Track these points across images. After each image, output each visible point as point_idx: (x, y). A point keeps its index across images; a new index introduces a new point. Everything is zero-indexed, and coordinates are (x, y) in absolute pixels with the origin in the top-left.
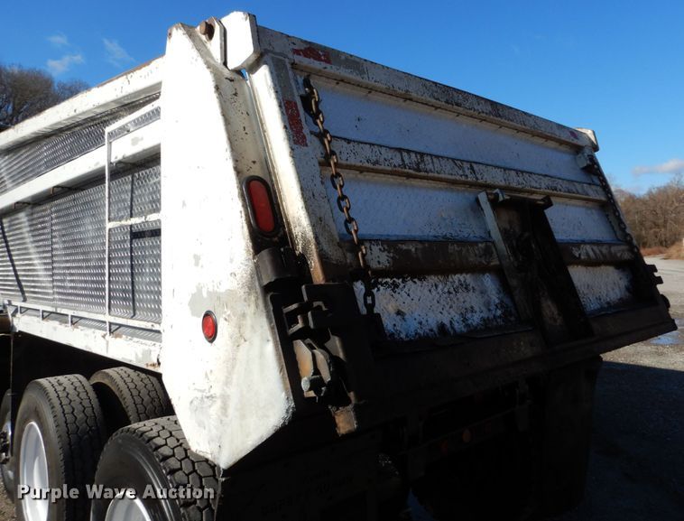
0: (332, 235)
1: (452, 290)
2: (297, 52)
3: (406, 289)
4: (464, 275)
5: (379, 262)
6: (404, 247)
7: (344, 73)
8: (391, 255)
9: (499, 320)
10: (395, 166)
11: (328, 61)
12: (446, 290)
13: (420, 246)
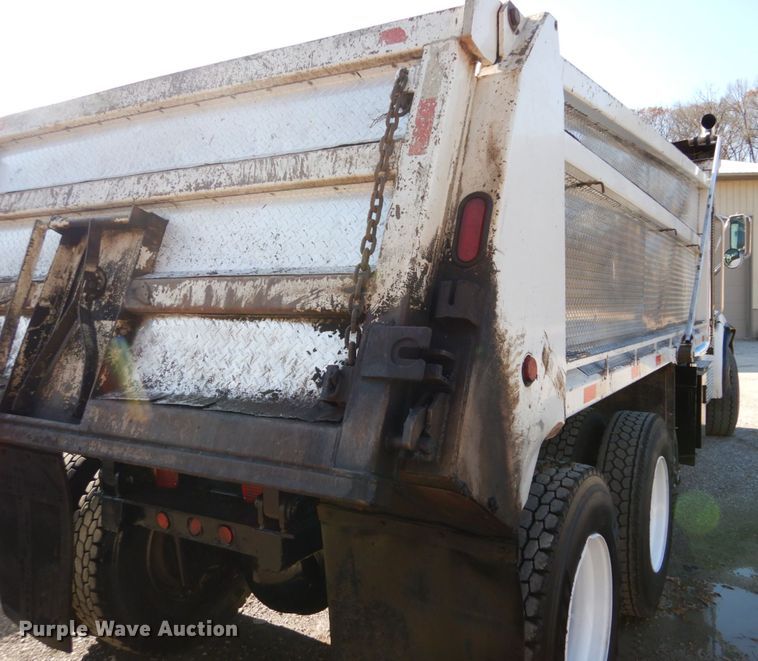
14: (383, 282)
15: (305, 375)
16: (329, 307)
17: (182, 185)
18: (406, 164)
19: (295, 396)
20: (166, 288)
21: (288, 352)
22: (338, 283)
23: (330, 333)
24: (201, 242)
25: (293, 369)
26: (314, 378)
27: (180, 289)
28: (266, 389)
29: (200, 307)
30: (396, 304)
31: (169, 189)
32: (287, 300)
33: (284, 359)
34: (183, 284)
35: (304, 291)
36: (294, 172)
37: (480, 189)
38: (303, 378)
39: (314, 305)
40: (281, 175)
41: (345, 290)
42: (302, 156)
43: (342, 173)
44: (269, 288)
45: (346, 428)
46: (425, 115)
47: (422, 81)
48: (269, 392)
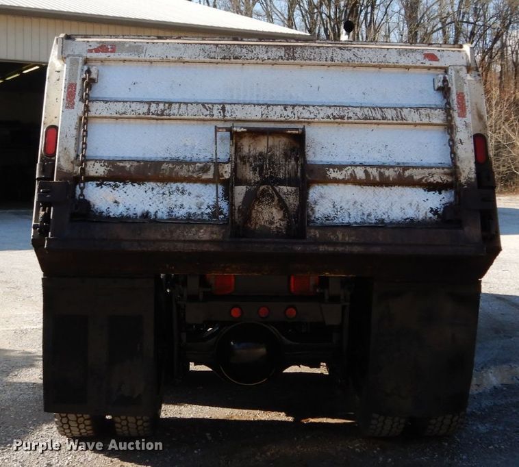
0: (69, 157)
1: (167, 192)
2: (90, 51)
3: (124, 189)
4: (184, 184)
5: (97, 172)
6: (121, 164)
7: (124, 56)
8: (108, 168)
9: (205, 216)
10: (139, 114)
11: (113, 51)
12: (161, 192)
13: (136, 164)
14: (464, 171)
15: (425, 211)
16: (440, 181)
17: (322, 115)
18: (458, 121)
19: (423, 220)
20: (336, 170)
21: (412, 201)
22: (442, 171)
23: (434, 192)
24: (335, 146)
25: (417, 208)
26: (430, 212)
27: (346, 171)
28: (406, 217)
29: (363, 180)
30: (473, 180)
31: (312, 116)
32: (417, 178)
33: (411, 204)
34: (347, 168)
35: (424, 174)
36: (398, 117)
37: (479, 132)
38: (424, 212)
39: (432, 180)
40: (390, 117)
41: (445, 174)
42: (399, 110)
43: (426, 121)
44: (404, 172)
45: (466, 229)
46: (460, 99)
47: (454, 82)
48: (408, 218)
